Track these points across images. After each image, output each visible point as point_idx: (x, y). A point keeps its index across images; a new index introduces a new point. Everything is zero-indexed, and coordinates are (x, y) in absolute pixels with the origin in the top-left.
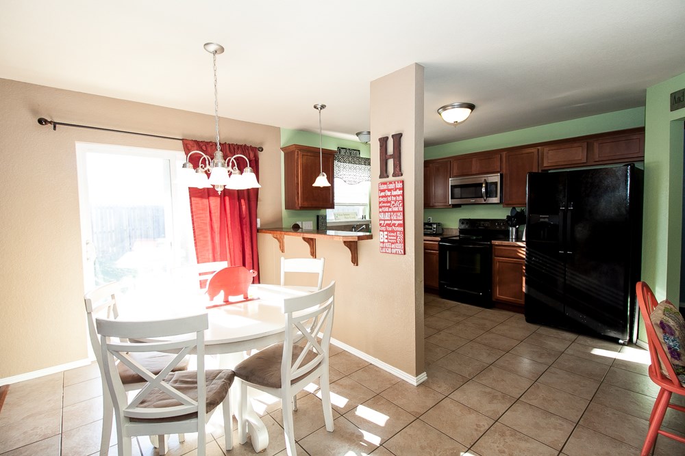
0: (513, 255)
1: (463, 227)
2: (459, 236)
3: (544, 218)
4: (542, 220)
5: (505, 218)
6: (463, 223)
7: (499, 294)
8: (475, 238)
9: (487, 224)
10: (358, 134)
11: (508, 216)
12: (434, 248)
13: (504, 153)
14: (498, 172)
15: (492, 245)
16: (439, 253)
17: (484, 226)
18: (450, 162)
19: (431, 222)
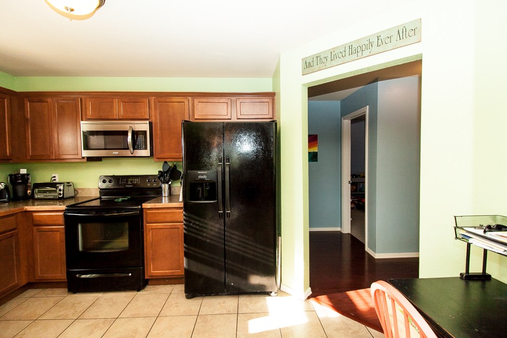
1: (104, 186)
2: (100, 198)
4: (200, 177)
5: (157, 173)
6: (104, 181)
7: (153, 269)
8: (120, 200)
9: (136, 181)
11: (160, 172)
12: (57, 222)
13: (153, 98)
14: (146, 119)
15: (142, 209)
16: (66, 229)
17: (133, 184)
18: (81, 99)
19: (57, 181)
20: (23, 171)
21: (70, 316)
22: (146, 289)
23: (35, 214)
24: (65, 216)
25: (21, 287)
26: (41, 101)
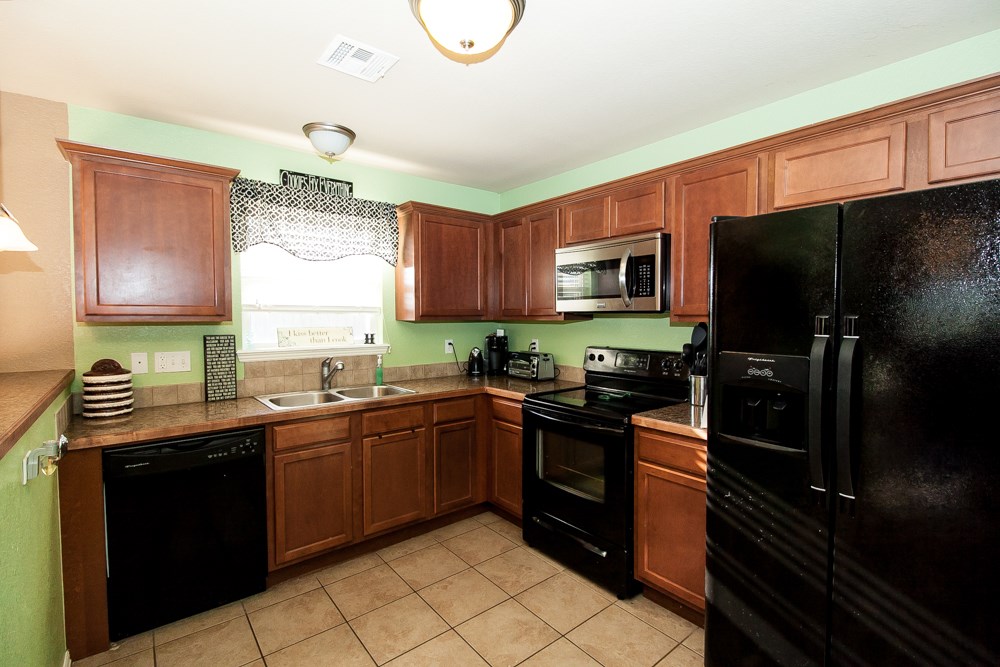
0: (682, 463)
1: (591, 366)
2: (584, 388)
3: (760, 366)
4: (752, 371)
5: (680, 349)
6: (592, 357)
7: (649, 565)
9: (643, 362)
10: (308, 129)
11: (685, 346)
13: (674, 179)
14: (658, 230)
15: (631, 428)
16: (523, 432)
17: (636, 369)
18: (560, 210)
19: (537, 350)
20: (500, 333)
21: (508, 585)
22: (635, 601)
23: (495, 400)
24: (525, 411)
25: (477, 505)
26: (516, 224)
